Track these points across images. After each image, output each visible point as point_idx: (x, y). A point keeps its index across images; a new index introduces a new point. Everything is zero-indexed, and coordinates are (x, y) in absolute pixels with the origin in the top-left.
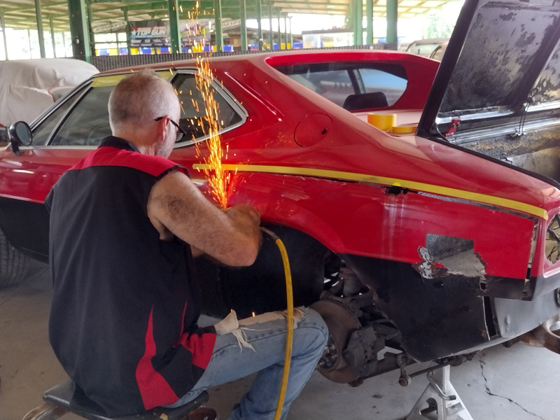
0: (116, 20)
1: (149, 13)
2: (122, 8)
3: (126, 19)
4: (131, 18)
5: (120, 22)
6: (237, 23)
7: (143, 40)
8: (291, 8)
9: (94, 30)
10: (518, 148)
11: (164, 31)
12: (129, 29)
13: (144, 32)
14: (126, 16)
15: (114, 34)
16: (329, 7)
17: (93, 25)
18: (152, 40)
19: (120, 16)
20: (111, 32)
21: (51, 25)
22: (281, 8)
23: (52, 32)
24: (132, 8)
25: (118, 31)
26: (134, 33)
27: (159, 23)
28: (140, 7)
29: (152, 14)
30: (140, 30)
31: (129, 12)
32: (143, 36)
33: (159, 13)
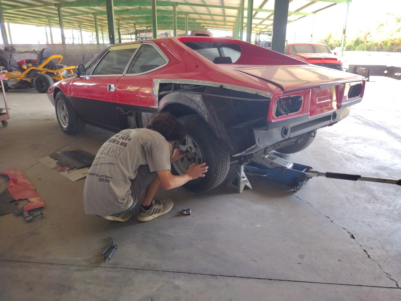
0: (131, 29)
1: (146, 26)
2: (133, 24)
3: (135, 29)
4: (137, 28)
5: (132, 30)
6: (184, 32)
7: (142, 38)
8: (209, 27)
9: (121, 33)
11: (151, 35)
12: (136, 33)
13: (143, 35)
14: (135, 27)
15: (130, 36)
16: (226, 27)
17: (120, 31)
18: (146, 38)
19: (133, 27)
20: (128, 34)
21: (102, 30)
22: (204, 26)
23: (102, 33)
24: (138, 23)
25: (131, 34)
26: (138, 35)
27: (149, 31)
28: (142, 23)
29: (147, 27)
30: (141, 34)
31: (137, 26)
32: (142, 36)
33: (150, 27)
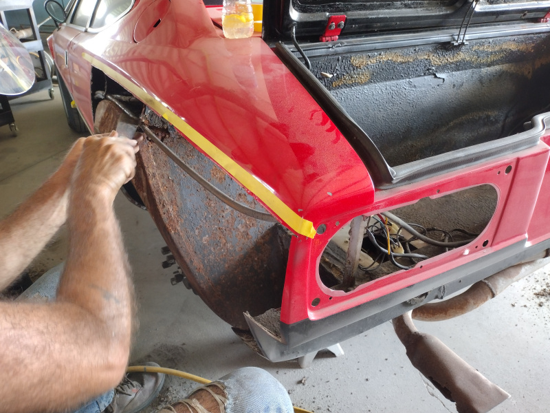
10: (457, 62)
